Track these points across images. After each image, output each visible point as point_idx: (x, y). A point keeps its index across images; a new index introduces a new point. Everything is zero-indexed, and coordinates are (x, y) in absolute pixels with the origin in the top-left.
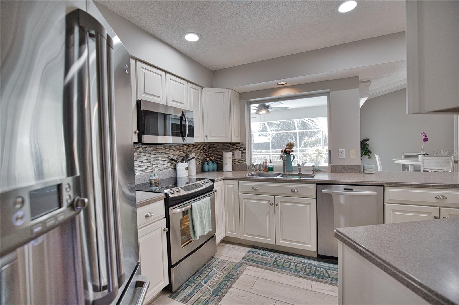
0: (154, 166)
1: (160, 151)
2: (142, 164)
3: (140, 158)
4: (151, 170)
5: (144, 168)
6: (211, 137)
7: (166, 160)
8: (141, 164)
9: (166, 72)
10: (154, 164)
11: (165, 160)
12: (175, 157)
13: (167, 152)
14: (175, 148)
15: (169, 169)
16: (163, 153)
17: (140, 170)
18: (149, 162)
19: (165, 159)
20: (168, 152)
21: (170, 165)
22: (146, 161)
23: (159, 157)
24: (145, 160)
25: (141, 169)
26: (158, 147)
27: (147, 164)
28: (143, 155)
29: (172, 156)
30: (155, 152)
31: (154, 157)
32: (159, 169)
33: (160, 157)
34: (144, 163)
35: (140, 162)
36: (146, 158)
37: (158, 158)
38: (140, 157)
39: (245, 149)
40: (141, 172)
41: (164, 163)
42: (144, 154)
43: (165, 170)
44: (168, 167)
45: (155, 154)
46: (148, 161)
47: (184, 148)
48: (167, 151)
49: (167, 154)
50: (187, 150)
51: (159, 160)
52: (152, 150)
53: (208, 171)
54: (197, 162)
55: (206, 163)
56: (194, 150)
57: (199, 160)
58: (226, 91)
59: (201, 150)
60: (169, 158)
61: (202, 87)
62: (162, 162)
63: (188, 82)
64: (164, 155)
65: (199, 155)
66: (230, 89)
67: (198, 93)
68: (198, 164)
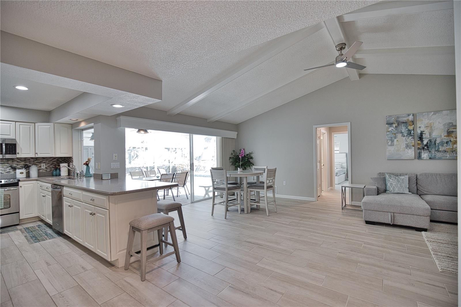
6: (41, 153)
12: (19, 166)
13: (9, 163)
15: (11, 173)
16: (5, 163)
19: (7, 167)
20: (11, 163)
21: (13, 171)
29: (14, 165)
39: (73, 162)
41: (6, 169)
43: (7, 173)
47: (31, 160)
48: (9, 162)
53: (56, 176)
54: (47, 169)
55: (55, 170)
56: (44, 162)
57: (51, 168)
58: (52, 124)
59: (54, 161)
60: (11, 166)
61: (35, 123)
62: (3, 169)
63: (16, 122)
64: (6, 165)
65: (50, 165)
66: (55, 123)
67: (30, 127)
68: (49, 170)
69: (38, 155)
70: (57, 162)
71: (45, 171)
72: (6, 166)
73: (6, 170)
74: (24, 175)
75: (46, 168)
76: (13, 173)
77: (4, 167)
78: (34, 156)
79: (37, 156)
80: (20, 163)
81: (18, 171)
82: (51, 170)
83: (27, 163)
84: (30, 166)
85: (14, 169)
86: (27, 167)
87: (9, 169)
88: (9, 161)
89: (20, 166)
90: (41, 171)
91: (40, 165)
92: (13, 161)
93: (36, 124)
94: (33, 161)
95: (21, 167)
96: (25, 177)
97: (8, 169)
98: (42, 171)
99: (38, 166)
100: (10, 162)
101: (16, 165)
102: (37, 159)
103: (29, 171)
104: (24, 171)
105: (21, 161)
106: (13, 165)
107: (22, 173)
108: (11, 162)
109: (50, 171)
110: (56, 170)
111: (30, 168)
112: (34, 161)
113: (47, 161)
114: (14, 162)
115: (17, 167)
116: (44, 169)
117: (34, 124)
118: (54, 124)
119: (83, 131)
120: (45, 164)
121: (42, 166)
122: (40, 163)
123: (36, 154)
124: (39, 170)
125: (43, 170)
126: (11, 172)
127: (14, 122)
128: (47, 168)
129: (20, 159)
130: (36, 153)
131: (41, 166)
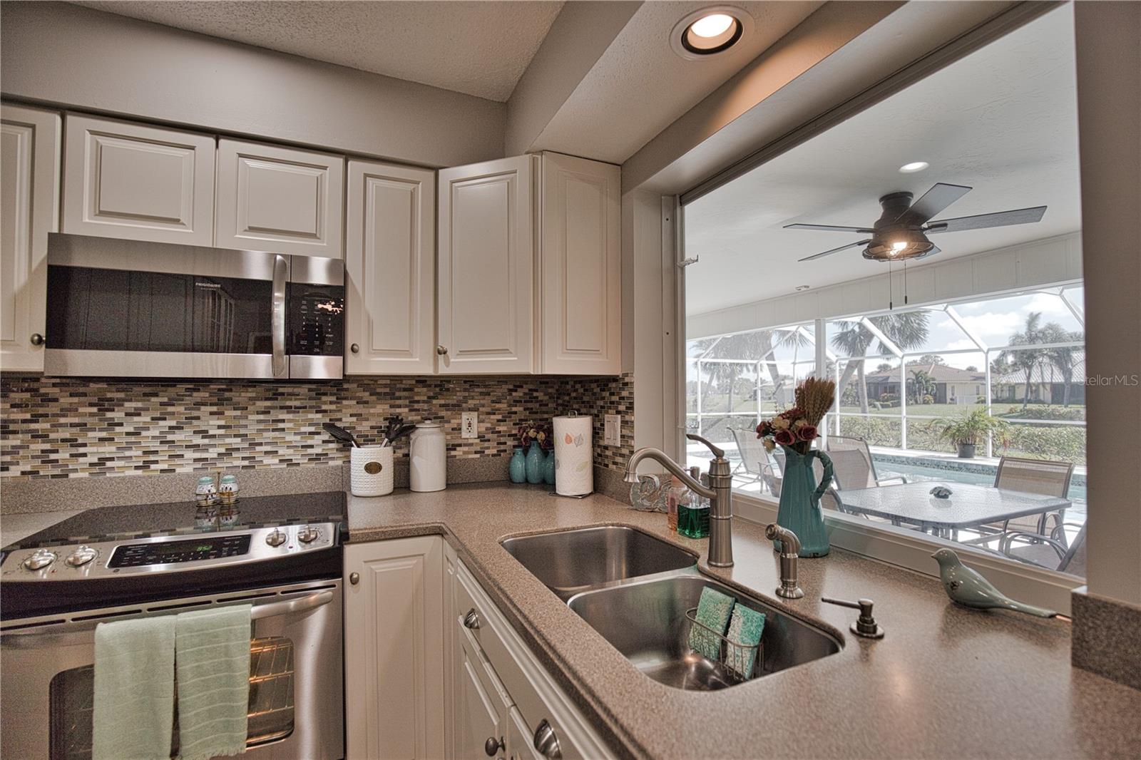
0: (258, 448)
1: (288, 403)
2: (206, 441)
3: (195, 422)
4: (246, 463)
5: (212, 453)
6: (463, 353)
7: (318, 433)
8: (198, 440)
9: (218, 134)
10: (261, 444)
11: (311, 433)
12: (365, 423)
13: (324, 407)
14: (367, 394)
15: (331, 463)
16: (304, 407)
17: (196, 460)
18: (236, 436)
19: (312, 429)
20: (333, 407)
21: (337, 451)
22: (222, 432)
23: (283, 421)
24: (220, 427)
25: (198, 455)
26: (281, 390)
27: (228, 440)
28: (212, 413)
29: (347, 421)
30: (268, 403)
31: (259, 422)
32: (281, 461)
33: (290, 421)
34: (214, 436)
35: (195, 432)
36: (222, 423)
37: (281, 425)
38: (198, 418)
39: (631, 408)
40: (199, 465)
41: (309, 442)
42: (214, 409)
43: (313, 465)
44: (327, 454)
45: (269, 412)
46: (229, 432)
47: (418, 394)
48: (325, 403)
49: (325, 411)
50: (435, 402)
51: (283, 430)
52: (251, 399)
53: (526, 483)
54: (486, 444)
55: (519, 450)
56: (471, 403)
57: (502, 440)
58: (520, 163)
59: (517, 402)
60: (329, 427)
61: (436, 169)
62: (298, 438)
63: (348, 156)
64: (310, 416)
65: (498, 421)
66: (542, 152)
67: (412, 194)
68: (495, 451)
69: (447, 364)
70: (529, 405)
71: (478, 456)
72: (310, 425)
73: (312, 447)
74: (384, 481)
75: (481, 437)
76: (340, 462)
77: (303, 429)
78: (427, 370)
79: (444, 370)
80: (372, 411)
81: (360, 455)
82: (502, 447)
83: (398, 410)
84: (412, 428)
85: (345, 440)
86: (398, 432)
87: (324, 442)
88: (325, 394)
89: (372, 428)
90: (458, 453)
91: (454, 423)
92: (340, 399)
93: (440, 171)
94: (425, 398)
95: (375, 432)
96: (390, 489)
97: (317, 440)
98: (465, 453)
99: (446, 425)
100: (327, 403)
101: (354, 419)
102: (439, 384)
103: (407, 455)
104: (382, 453)
105: (374, 398)
106: (340, 420)
107: (373, 468)
108: (331, 403)
109: (498, 454)
110: (525, 452)
111: (413, 436)
112: (429, 397)
113: (487, 400)
114: (345, 402)
115: (359, 428)
116: (471, 445)
117: (432, 174)
118: (534, 161)
119: (682, 204)
120: (476, 413)
121: (464, 427)
122: (457, 408)
123: (441, 357)
124: (450, 448)
125: (466, 449)
126: (333, 459)
127: (339, 161)
128: (487, 437)
129: (369, 383)
130: (440, 353)
131: (458, 429)
